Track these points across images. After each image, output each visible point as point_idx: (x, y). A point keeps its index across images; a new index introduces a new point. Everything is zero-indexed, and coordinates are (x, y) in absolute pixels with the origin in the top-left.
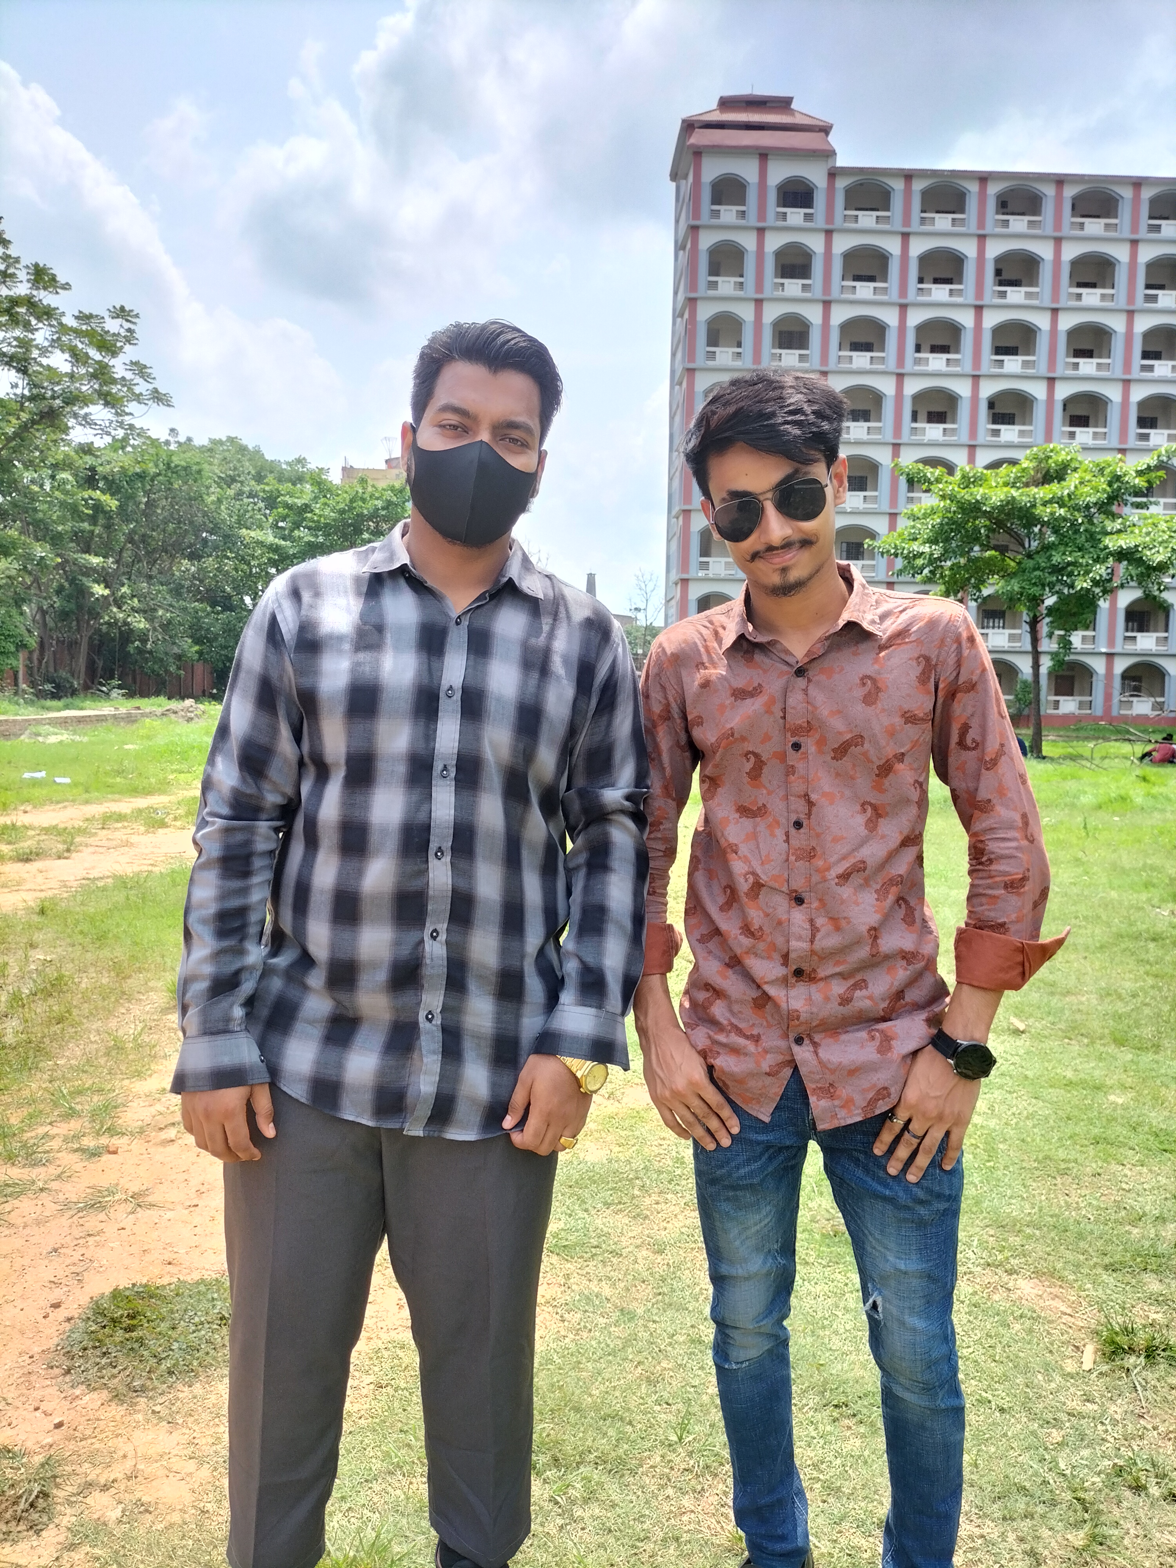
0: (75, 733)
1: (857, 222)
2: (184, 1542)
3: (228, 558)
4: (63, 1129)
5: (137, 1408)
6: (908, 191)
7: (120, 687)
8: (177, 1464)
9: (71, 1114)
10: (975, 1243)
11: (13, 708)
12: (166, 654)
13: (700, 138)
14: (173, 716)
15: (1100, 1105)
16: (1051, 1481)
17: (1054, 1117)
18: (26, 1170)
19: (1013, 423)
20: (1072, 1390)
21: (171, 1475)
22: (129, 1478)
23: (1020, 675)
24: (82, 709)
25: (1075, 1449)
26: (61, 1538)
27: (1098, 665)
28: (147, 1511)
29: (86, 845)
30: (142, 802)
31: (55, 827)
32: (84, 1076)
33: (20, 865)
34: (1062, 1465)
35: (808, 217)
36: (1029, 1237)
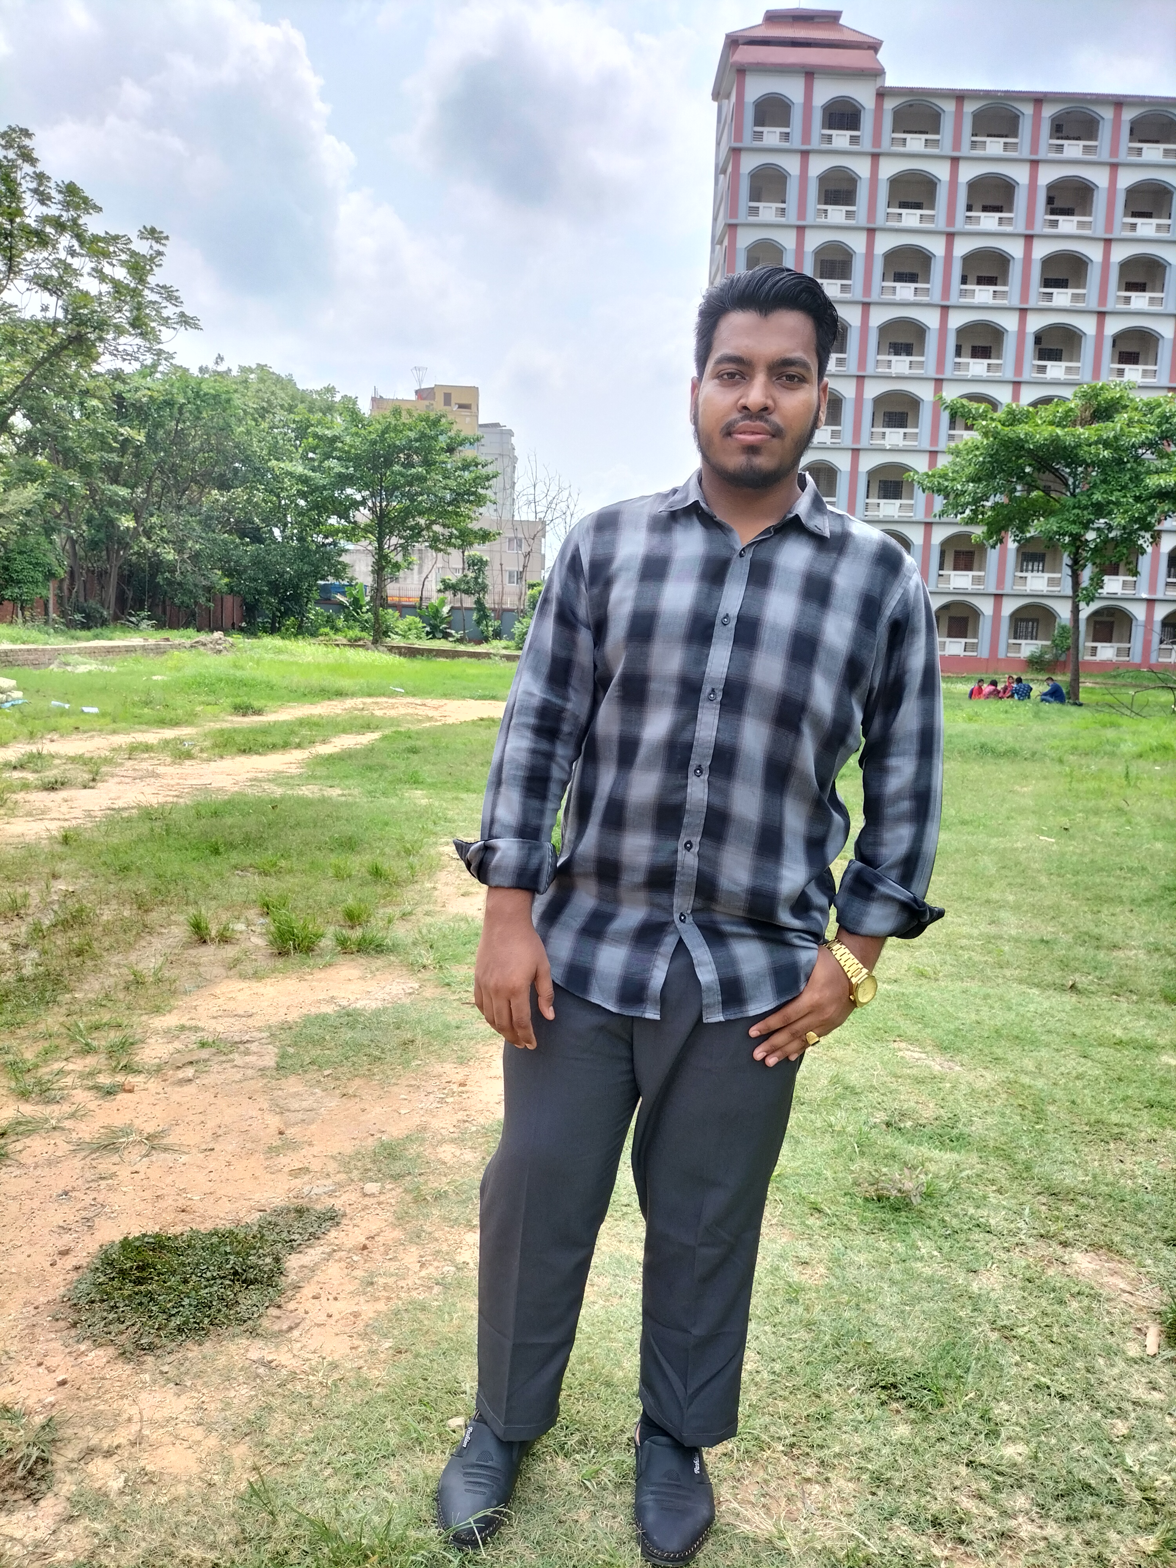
0: (103, 662)
1: (904, 145)
2: (188, 1519)
3: (258, 490)
4: (78, 1065)
5: (144, 1367)
6: (959, 114)
7: (149, 618)
8: (184, 1431)
9: (88, 1050)
10: (1027, 1211)
11: (42, 637)
12: (196, 585)
13: (746, 55)
14: (202, 648)
15: (1153, 1066)
16: (1119, 1479)
17: (1104, 1078)
18: (39, 1108)
19: (1060, 360)
20: (1136, 1377)
21: (178, 1442)
22: (133, 1444)
23: (1058, 620)
24: (111, 639)
25: (1142, 1443)
26: (59, 1509)
27: (1138, 612)
28: (151, 1482)
29: (112, 776)
30: (169, 733)
31: (81, 756)
32: (102, 1010)
33: (45, 794)
34: (1129, 1461)
35: (854, 140)
36: (1084, 1207)
